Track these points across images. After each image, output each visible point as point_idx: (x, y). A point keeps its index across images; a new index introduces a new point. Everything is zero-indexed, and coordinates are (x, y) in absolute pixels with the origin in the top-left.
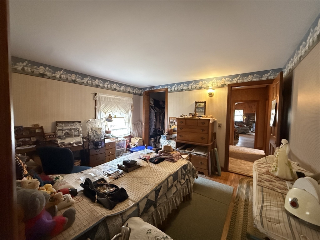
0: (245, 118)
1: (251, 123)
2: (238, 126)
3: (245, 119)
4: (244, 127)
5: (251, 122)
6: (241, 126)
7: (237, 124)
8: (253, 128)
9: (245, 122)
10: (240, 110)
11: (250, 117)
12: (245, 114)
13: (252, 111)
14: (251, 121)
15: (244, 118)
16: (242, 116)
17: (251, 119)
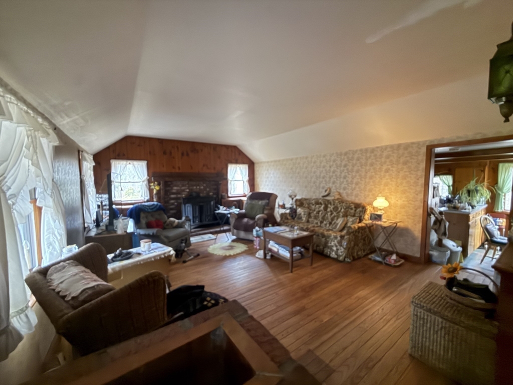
0: (157, 188)
1: (173, 204)
3: (155, 192)
4: (173, 226)
5: (172, 201)
6: (161, 226)
10: (136, 163)
11: (169, 186)
12: (154, 176)
13: (174, 168)
14: (173, 196)
15: (151, 191)
16: (146, 182)
17: (174, 191)
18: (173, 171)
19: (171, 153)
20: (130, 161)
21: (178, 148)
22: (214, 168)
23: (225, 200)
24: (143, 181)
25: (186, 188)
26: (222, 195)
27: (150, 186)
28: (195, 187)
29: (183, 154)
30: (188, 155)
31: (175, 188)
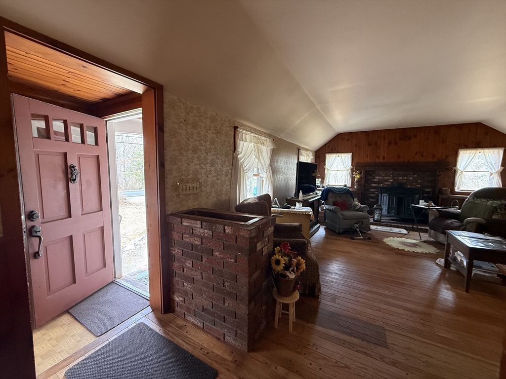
0: (358, 176)
1: (373, 193)
2: (332, 207)
3: (356, 179)
4: (354, 208)
5: (373, 190)
6: (345, 206)
7: (331, 200)
8: (381, 210)
9: (358, 189)
10: (343, 155)
11: (370, 175)
12: (356, 166)
13: (378, 158)
14: (373, 185)
15: (353, 178)
16: (350, 171)
17: (375, 180)
18: (377, 160)
19: (376, 143)
20: (339, 154)
21: (384, 138)
22: (434, 156)
23: (444, 197)
24: (347, 170)
25: (391, 178)
26: (440, 189)
27: (352, 174)
28: (401, 178)
29: (390, 143)
30: (396, 143)
31: (377, 177)
